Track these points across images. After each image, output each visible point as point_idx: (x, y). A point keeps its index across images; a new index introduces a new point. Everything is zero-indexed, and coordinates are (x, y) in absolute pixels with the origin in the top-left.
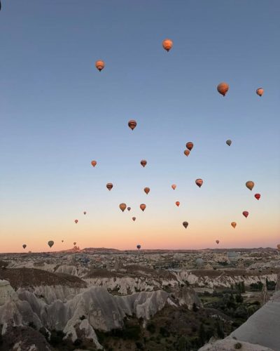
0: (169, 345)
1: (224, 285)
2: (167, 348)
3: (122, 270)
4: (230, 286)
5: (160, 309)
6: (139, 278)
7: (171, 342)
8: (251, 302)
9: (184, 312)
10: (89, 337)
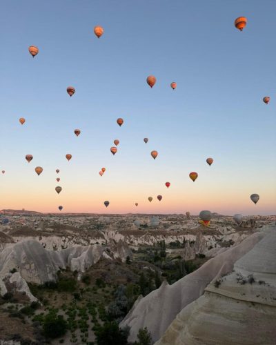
0: (107, 295)
1: (147, 243)
2: (105, 297)
3: (48, 229)
4: (152, 244)
5: (95, 262)
6: (66, 237)
7: (107, 292)
8: (173, 257)
9: (119, 264)
10: (21, 290)
